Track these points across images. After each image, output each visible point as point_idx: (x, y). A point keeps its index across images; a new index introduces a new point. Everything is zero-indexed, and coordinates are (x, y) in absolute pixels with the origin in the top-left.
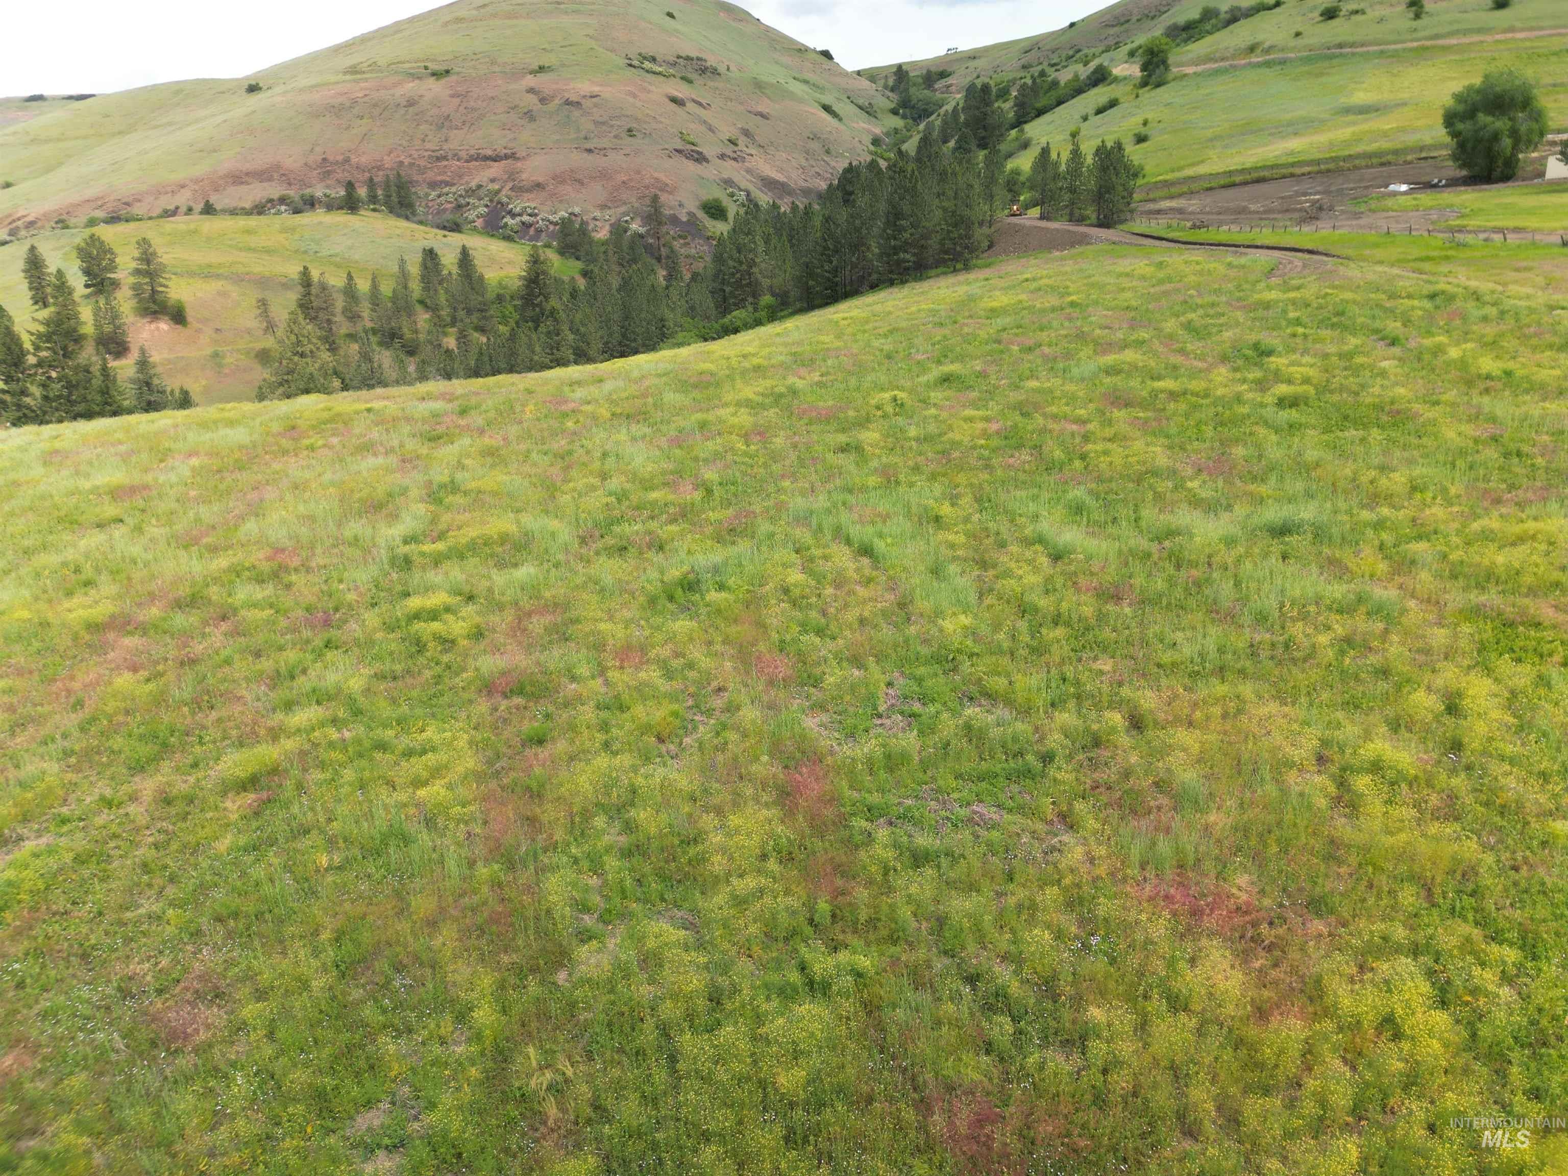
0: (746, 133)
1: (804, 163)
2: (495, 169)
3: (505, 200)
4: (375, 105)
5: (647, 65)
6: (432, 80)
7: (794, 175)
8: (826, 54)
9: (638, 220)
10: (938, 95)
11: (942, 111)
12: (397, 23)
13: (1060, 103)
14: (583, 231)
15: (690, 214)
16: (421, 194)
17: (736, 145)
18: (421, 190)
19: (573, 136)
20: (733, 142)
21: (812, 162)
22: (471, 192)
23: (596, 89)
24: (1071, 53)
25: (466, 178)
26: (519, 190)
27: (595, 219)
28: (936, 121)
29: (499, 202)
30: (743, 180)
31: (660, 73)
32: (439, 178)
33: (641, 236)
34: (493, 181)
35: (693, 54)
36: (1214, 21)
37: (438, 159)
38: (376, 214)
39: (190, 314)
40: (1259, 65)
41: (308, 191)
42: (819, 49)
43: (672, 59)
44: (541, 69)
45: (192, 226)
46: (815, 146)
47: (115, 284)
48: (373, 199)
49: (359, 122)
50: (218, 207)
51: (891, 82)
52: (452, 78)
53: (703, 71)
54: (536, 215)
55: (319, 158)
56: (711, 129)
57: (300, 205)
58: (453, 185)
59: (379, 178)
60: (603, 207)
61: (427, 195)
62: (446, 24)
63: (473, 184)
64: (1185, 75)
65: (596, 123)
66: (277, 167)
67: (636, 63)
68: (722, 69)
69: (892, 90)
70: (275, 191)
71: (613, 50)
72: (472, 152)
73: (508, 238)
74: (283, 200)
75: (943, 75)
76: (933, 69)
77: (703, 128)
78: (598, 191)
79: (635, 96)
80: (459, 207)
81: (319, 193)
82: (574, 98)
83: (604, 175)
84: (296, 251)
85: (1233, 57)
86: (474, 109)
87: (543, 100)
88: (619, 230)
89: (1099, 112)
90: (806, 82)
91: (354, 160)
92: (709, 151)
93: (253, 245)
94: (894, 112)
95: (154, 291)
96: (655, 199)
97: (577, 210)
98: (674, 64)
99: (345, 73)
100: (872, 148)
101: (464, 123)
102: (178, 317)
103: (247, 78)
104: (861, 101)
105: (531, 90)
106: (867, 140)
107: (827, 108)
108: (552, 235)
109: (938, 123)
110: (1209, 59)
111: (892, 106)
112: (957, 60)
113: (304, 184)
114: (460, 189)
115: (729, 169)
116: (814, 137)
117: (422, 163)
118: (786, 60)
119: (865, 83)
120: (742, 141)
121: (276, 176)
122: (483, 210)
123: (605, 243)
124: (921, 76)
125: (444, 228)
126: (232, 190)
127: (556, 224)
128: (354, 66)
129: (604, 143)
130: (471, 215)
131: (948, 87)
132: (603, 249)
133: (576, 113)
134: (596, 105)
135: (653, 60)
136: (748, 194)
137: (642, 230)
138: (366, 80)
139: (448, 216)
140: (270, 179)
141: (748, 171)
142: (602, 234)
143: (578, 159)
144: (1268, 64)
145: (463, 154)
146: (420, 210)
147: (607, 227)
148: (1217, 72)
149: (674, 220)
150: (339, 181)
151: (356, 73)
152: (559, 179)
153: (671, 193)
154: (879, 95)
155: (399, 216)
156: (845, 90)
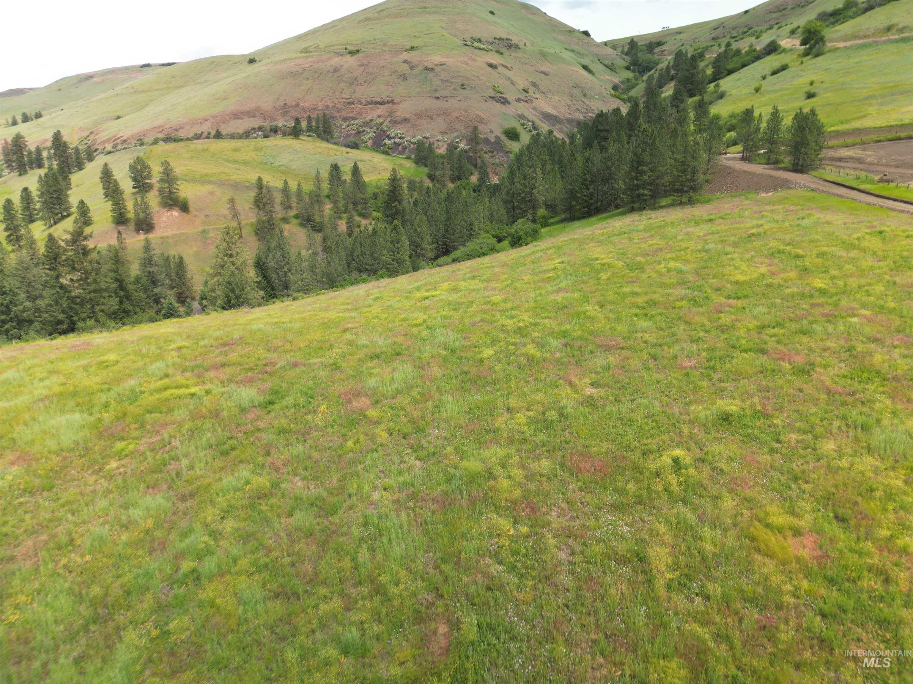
0: (534, 85)
1: (569, 102)
2: (381, 110)
3: (386, 129)
4: (315, 72)
5: (476, 44)
6: (349, 56)
7: (563, 110)
8: (586, 33)
9: (464, 142)
10: (656, 57)
11: (659, 67)
12: (334, 21)
13: (744, 66)
14: (430, 149)
15: (496, 137)
16: (338, 124)
17: (527, 92)
18: (339, 122)
19: (428, 89)
20: (525, 91)
21: (575, 102)
22: (366, 124)
23: (444, 60)
24: (745, 30)
25: (364, 115)
26: (394, 122)
27: (438, 141)
28: (655, 74)
29: (382, 130)
30: (530, 115)
31: (483, 49)
32: (349, 115)
33: (466, 151)
34: (379, 117)
35: (504, 36)
36: (854, 9)
37: (349, 103)
38: (310, 139)
39: (192, 206)
40: (896, 41)
41: (274, 123)
42: (582, 30)
43: (491, 40)
44: (412, 48)
45: (206, 146)
46: (577, 91)
47: (150, 187)
48: (310, 129)
49: (306, 82)
50: (224, 133)
51: (626, 49)
52: (360, 55)
53: (510, 46)
54: (403, 138)
55: (282, 104)
56: (513, 83)
57: (268, 133)
58: (356, 119)
59: (314, 116)
60: (444, 133)
61: (341, 125)
62: (360, 22)
63: (368, 119)
64: (838, 48)
65: (442, 81)
66: (258, 109)
67: (469, 43)
68: (521, 45)
69: (627, 54)
70: (256, 123)
71: (456, 36)
72: (369, 99)
73: (386, 153)
74: (260, 129)
75: (659, 44)
76: (653, 41)
77: (507, 83)
78: (441, 123)
79: (467, 64)
80: (359, 132)
81: (280, 125)
82: (430, 66)
83: (445, 113)
84: (261, 163)
85: (874, 35)
86: (371, 74)
87: (412, 68)
88: (452, 147)
89: (774, 73)
90: (573, 51)
91: (301, 105)
92: (510, 97)
93: (237, 159)
94: (628, 68)
95: (171, 192)
96: (476, 128)
97: (428, 135)
98: (492, 43)
99: (301, 52)
100: (613, 92)
101: (365, 82)
102: (184, 208)
103: (250, 54)
104: (606, 62)
105: (405, 62)
106: (609, 86)
107: (585, 67)
108: (411, 151)
109: (656, 75)
110: (855, 37)
111: (626, 64)
112: (669, 35)
113: (273, 119)
114: (359, 122)
115: (523, 109)
116: (576, 86)
117: (339, 106)
118: (561, 37)
119: (609, 51)
120: (531, 90)
121: (257, 114)
122: (372, 135)
123: (442, 157)
124: (646, 45)
125: (349, 146)
126: (233, 122)
127: (415, 144)
128: (306, 48)
129: (446, 93)
130: (366, 138)
131: (662, 51)
132: (441, 161)
133: (431, 75)
134: (443, 70)
135: (480, 41)
136: (533, 124)
137: (466, 148)
138: (312, 57)
139: (352, 139)
140: (254, 116)
141: (534, 109)
142: (442, 150)
143: (430, 103)
144: (904, 40)
145: (363, 101)
146: (336, 135)
147: (446, 146)
148: (863, 46)
149: (487, 141)
150: (292, 117)
151: (307, 52)
152: (418, 116)
153: (485, 124)
154: (618, 57)
155: (323, 139)
156: (597, 55)
